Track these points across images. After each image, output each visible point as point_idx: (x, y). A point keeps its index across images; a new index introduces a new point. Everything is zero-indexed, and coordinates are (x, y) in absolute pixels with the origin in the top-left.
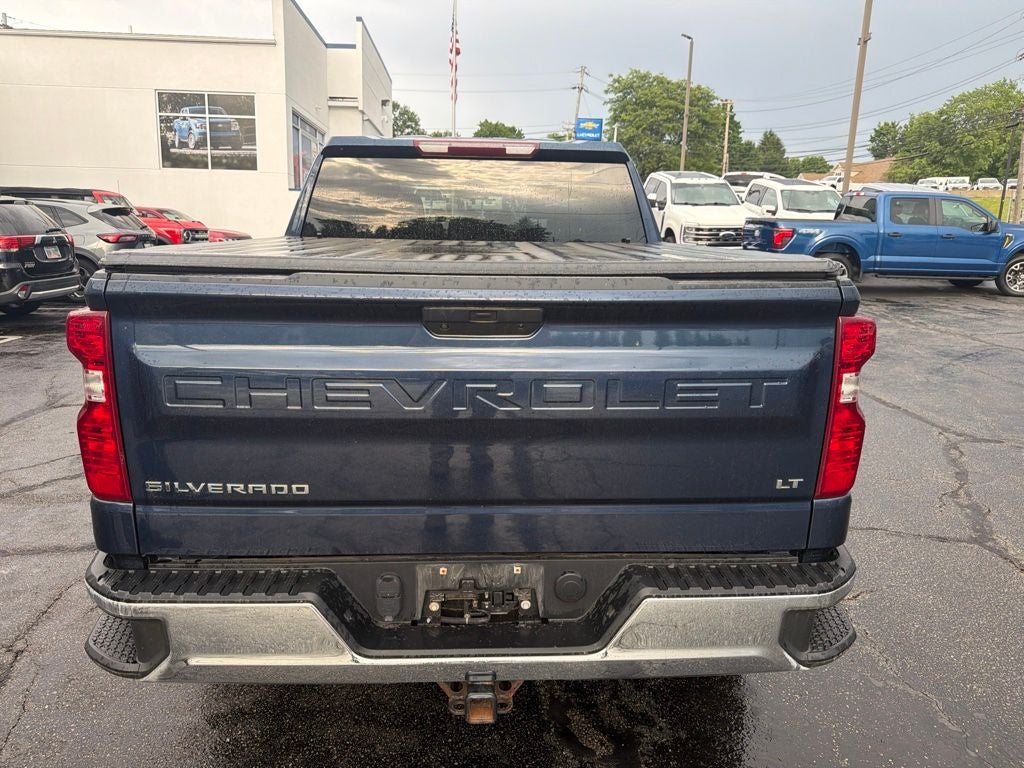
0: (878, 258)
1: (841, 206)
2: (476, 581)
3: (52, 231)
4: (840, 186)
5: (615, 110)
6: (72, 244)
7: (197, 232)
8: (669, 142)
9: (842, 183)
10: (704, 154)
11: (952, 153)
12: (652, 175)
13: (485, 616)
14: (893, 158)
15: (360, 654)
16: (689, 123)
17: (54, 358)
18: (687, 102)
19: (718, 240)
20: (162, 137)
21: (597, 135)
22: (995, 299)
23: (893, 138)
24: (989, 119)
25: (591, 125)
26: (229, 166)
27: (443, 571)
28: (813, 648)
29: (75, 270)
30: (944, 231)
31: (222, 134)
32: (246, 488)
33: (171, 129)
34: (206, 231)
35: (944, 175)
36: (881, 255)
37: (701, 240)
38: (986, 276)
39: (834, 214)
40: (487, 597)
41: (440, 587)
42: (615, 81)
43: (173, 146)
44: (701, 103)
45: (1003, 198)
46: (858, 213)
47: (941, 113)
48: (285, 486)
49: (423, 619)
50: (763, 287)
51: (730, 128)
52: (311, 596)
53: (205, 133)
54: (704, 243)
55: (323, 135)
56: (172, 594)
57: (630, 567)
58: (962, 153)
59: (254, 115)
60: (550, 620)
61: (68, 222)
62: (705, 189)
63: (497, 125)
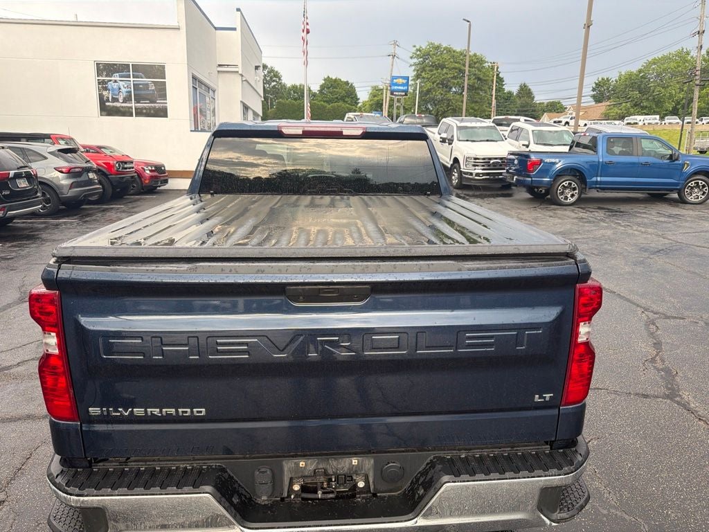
0: (599, 179)
1: (573, 142)
2: (325, 470)
3: (21, 167)
4: (572, 123)
5: (418, 71)
6: (36, 175)
7: (126, 163)
8: (455, 93)
9: (574, 120)
10: (479, 100)
11: (647, 99)
12: (444, 120)
13: (332, 492)
14: (608, 103)
15: (244, 527)
16: (469, 79)
17: (24, 261)
18: (467, 65)
19: (489, 166)
20: (99, 94)
21: (405, 88)
22: (677, 206)
23: (608, 89)
24: (672, 75)
25: (401, 81)
26: (148, 115)
27: (302, 464)
28: (561, 510)
29: (39, 194)
30: (643, 160)
31: (143, 92)
32: (161, 412)
33: (106, 89)
34: (132, 163)
35: (642, 114)
36: (601, 176)
37: (478, 166)
38: (672, 190)
39: (568, 147)
40: (333, 480)
41: (300, 475)
42: (417, 50)
43: (108, 101)
44: (476, 66)
45: (682, 130)
46: (585, 147)
47: (640, 71)
48: (189, 410)
49: (289, 496)
50: (524, 267)
51: (497, 81)
52: (208, 488)
53: (131, 92)
54: (480, 168)
55: (214, 91)
56: (110, 489)
57: (434, 458)
58: (654, 99)
59: (165, 78)
60: (378, 495)
61: (33, 158)
62: (481, 130)
63: (336, 79)
